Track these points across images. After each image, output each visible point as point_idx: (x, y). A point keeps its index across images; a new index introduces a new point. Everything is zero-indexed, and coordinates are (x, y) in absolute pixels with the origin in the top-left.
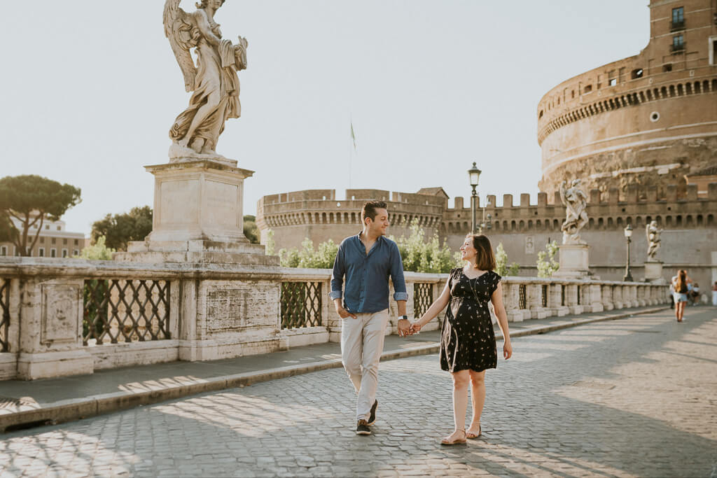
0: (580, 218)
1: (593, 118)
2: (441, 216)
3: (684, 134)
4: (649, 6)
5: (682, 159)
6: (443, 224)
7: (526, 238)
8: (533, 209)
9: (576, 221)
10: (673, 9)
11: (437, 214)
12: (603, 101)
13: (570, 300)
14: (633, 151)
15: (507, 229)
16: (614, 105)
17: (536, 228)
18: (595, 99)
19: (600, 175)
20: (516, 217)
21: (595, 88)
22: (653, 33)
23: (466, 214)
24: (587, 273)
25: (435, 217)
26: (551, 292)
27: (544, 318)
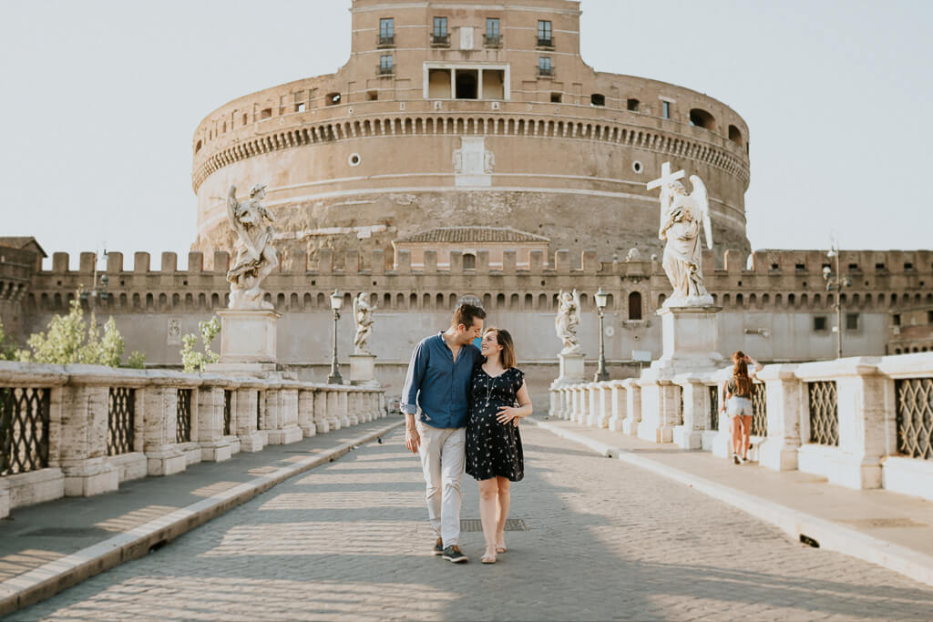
0: (262, 258)
1: (272, 155)
2: (30, 282)
3: (392, 186)
4: (350, 10)
5: (388, 220)
6: (31, 295)
7: (170, 321)
8: (181, 277)
9: (254, 263)
10: (381, 19)
11: (20, 278)
12: (286, 133)
13: (242, 422)
14: (324, 205)
15: (139, 307)
16: (301, 138)
17: (184, 306)
18: (275, 128)
20: (153, 288)
21: (275, 112)
22: (355, 47)
23: (72, 281)
24: (274, 366)
25: (16, 283)
26: (200, 405)
27: (182, 473)
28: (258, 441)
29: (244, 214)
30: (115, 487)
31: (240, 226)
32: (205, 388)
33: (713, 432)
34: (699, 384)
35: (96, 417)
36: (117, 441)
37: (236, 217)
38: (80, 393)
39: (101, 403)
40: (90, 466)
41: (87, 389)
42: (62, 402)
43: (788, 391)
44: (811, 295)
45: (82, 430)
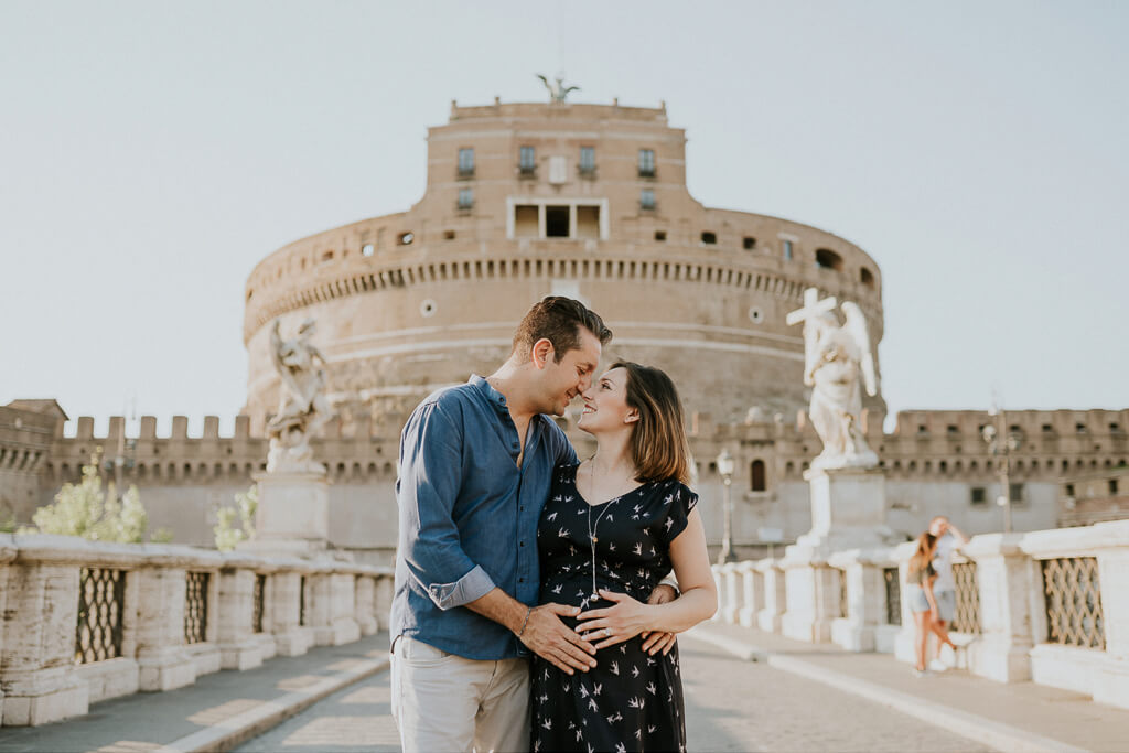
0: (312, 409)
1: (334, 303)
2: (48, 451)
3: (472, 338)
4: (426, 139)
6: (50, 466)
7: (210, 495)
8: (226, 446)
9: (302, 415)
10: (460, 149)
11: (38, 445)
12: (350, 278)
13: (280, 616)
14: (393, 360)
15: (174, 479)
16: (368, 285)
17: (227, 479)
18: (338, 273)
19: (341, 397)
20: (192, 458)
21: (338, 256)
22: (431, 180)
24: (324, 544)
25: (33, 451)
26: (221, 594)
27: (189, 688)
28: (300, 641)
29: (291, 354)
30: (83, 710)
31: (285, 370)
32: (228, 571)
33: (891, 628)
34: (868, 565)
35: (57, 611)
36: (97, 642)
37: (280, 359)
38: (34, 574)
39: (65, 589)
40: (43, 681)
41: (44, 568)
42: (7, 588)
43: (1012, 570)
44: (966, 462)
45: (35, 628)
